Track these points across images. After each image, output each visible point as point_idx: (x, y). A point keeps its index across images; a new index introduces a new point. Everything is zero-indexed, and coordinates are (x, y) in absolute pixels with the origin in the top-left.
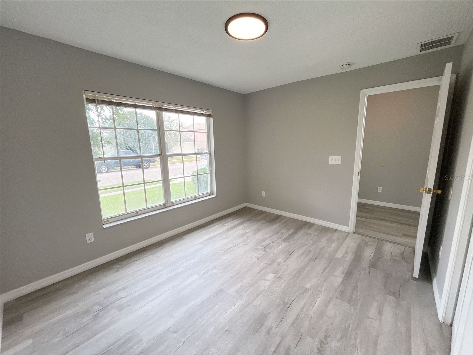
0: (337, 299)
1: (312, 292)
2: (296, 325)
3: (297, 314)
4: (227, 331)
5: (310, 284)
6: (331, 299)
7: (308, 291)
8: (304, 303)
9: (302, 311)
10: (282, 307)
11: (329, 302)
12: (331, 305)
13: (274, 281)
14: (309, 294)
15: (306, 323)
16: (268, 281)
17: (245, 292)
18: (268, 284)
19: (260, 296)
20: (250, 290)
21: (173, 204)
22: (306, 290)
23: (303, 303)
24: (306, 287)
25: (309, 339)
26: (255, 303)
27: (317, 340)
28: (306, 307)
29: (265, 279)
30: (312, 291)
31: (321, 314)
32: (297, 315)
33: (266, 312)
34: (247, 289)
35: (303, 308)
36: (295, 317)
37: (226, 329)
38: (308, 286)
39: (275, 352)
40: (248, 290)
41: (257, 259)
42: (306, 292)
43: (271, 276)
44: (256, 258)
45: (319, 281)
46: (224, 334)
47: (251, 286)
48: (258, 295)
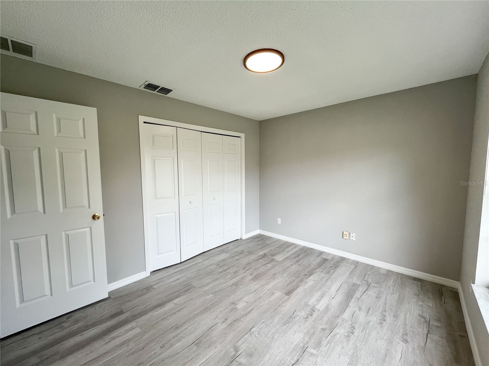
13: (238, 301)
16: (244, 301)
17: (266, 293)
18: (246, 299)
19: (254, 290)
20: (263, 294)
40: (264, 294)
41: (252, 330)
43: (240, 306)
44: (253, 332)
47: (262, 297)
48: (255, 290)
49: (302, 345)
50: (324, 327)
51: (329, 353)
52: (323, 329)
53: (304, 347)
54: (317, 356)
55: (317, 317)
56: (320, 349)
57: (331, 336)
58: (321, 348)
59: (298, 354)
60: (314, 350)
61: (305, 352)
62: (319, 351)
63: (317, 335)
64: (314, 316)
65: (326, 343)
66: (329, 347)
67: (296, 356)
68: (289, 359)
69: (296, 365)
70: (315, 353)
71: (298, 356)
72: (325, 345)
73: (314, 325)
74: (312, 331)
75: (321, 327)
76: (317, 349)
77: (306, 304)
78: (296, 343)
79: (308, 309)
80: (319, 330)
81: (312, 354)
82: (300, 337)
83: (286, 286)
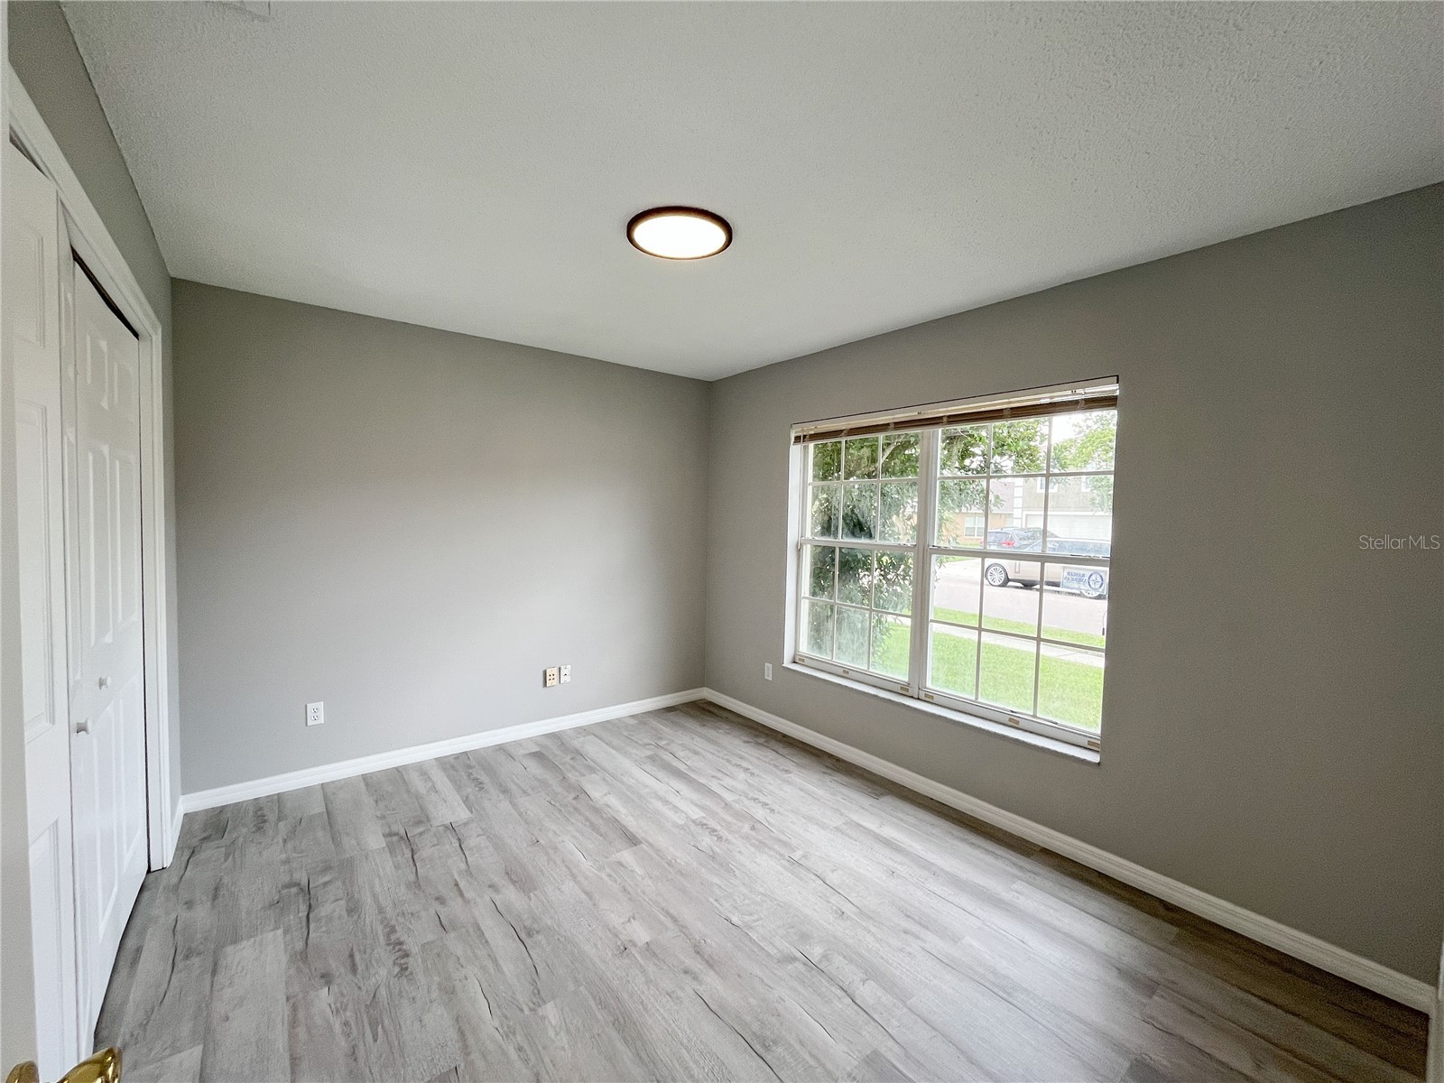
0: (453, 1066)
1: (522, 1010)
2: (471, 930)
3: (490, 942)
5: (553, 1022)
6: (465, 1048)
7: (534, 1000)
8: (505, 969)
9: (489, 955)
10: (528, 923)
11: (461, 1033)
12: (452, 1034)
13: (619, 937)
14: (523, 998)
15: (459, 949)
16: (624, 923)
17: (610, 876)
18: (616, 920)
19: (583, 896)
20: (612, 884)
21: (929, 699)
22: (538, 998)
23: (508, 968)
24: (552, 1003)
25: (430, 937)
26: (569, 885)
27: (415, 950)
28: (492, 971)
29: (634, 918)
30: (527, 1012)
31: (449, 992)
32: (487, 942)
33: (535, 895)
34: (619, 880)
35: (495, 961)
36: (487, 935)
38: (550, 1011)
39: (457, 885)
40: (615, 881)
41: (739, 923)
42: (534, 994)
43: (639, 933)
44: (746, 922)
45: (547, 1059)
83: (600, 836)
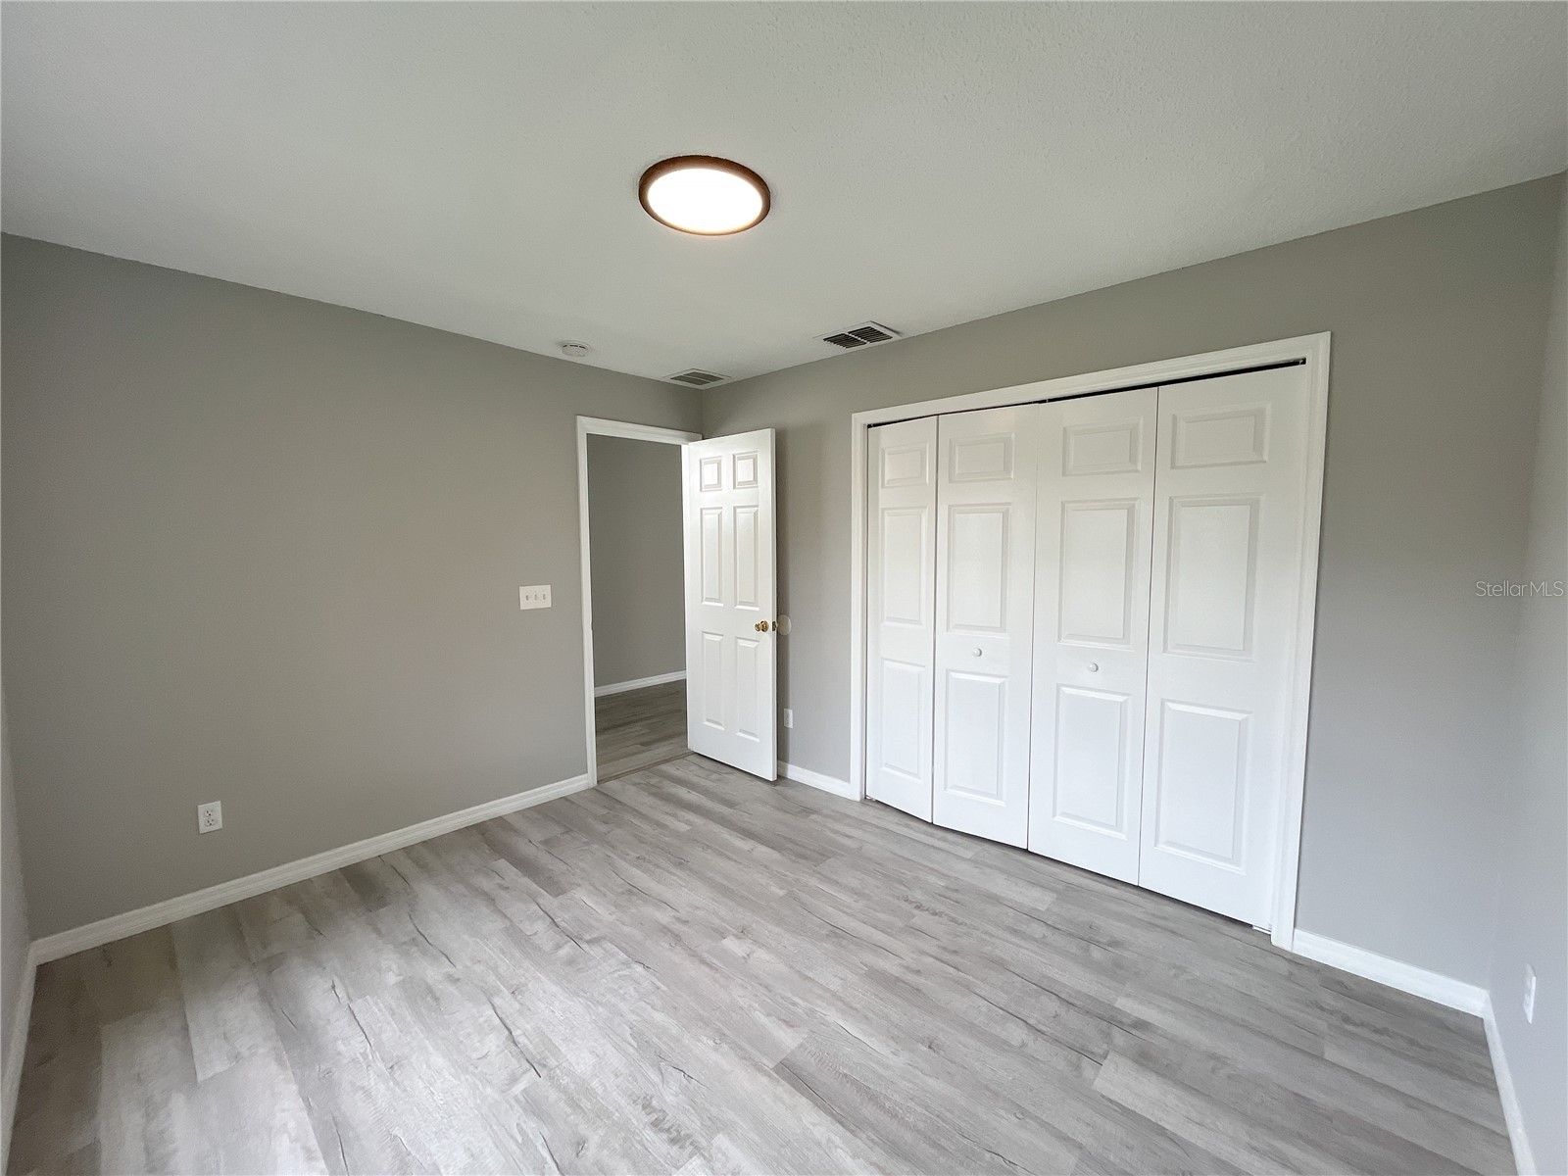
4: (930, 1047)
10: (843, 943)
16: (752, 952)
17: (794, 1004)
18: (761, 955)
26: (835, 985)
29: (744, 959)
33: (863, 970)
34: (780, 1000)
37: (925, 1049)
44: (629, 967)
46: (942, 1053)
48: (807, 978)
49: (552, 1062)
50: (591, 1150)
51: (494, 1127)
52: (580, 1144)
53: (545, 1066)
54: (503, 1092)
55: (640, 1142)
56: (517, 1107)
57: (544, 1159)
58: (520, 1110)
59: (531, 1047)
60: (525, 1089)
61: (528, 1065)
62: (513, 1103)
63: (568, 1116)
64: (649, 1134)
65: (529, 1131)
66: (512, 1137)
67: (526, 1042)
68: (528, 1027)
69: (507, 1038)
70: (513, 1089)
71: (525, 1046)
72: (523, 1124)
73: (609, 1118)
74: (585, 1104)
75: (594, 1140)
76: (523, 1099)
77: (715, 1126)
78: (563, 1049)
79: (692, 1124)
80: (584, 1129)
81: (514, 1080)
82: (578, 1064)
83: (845, 1075)
